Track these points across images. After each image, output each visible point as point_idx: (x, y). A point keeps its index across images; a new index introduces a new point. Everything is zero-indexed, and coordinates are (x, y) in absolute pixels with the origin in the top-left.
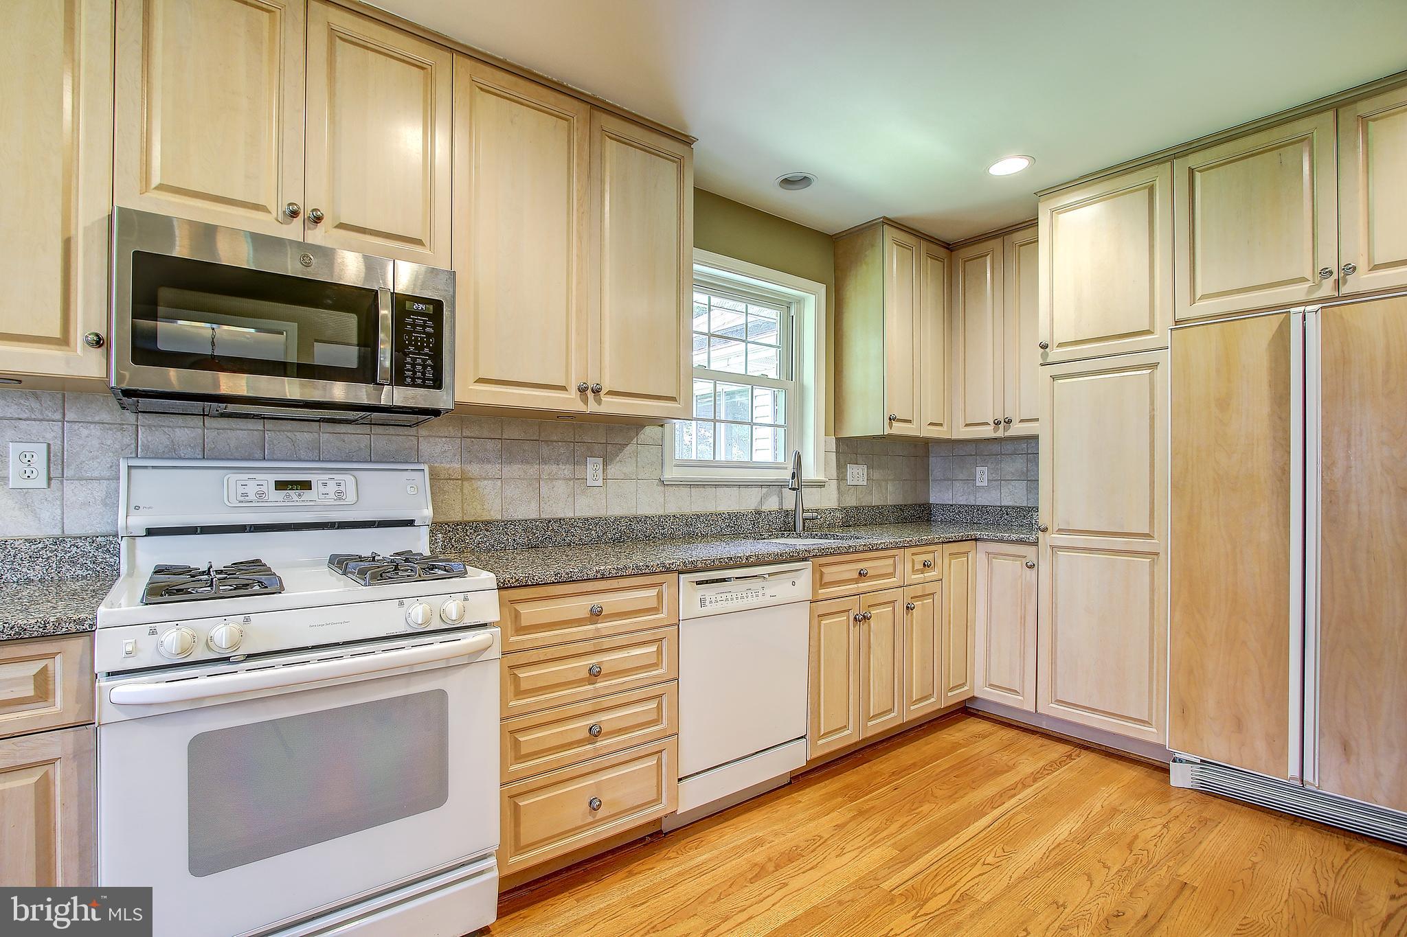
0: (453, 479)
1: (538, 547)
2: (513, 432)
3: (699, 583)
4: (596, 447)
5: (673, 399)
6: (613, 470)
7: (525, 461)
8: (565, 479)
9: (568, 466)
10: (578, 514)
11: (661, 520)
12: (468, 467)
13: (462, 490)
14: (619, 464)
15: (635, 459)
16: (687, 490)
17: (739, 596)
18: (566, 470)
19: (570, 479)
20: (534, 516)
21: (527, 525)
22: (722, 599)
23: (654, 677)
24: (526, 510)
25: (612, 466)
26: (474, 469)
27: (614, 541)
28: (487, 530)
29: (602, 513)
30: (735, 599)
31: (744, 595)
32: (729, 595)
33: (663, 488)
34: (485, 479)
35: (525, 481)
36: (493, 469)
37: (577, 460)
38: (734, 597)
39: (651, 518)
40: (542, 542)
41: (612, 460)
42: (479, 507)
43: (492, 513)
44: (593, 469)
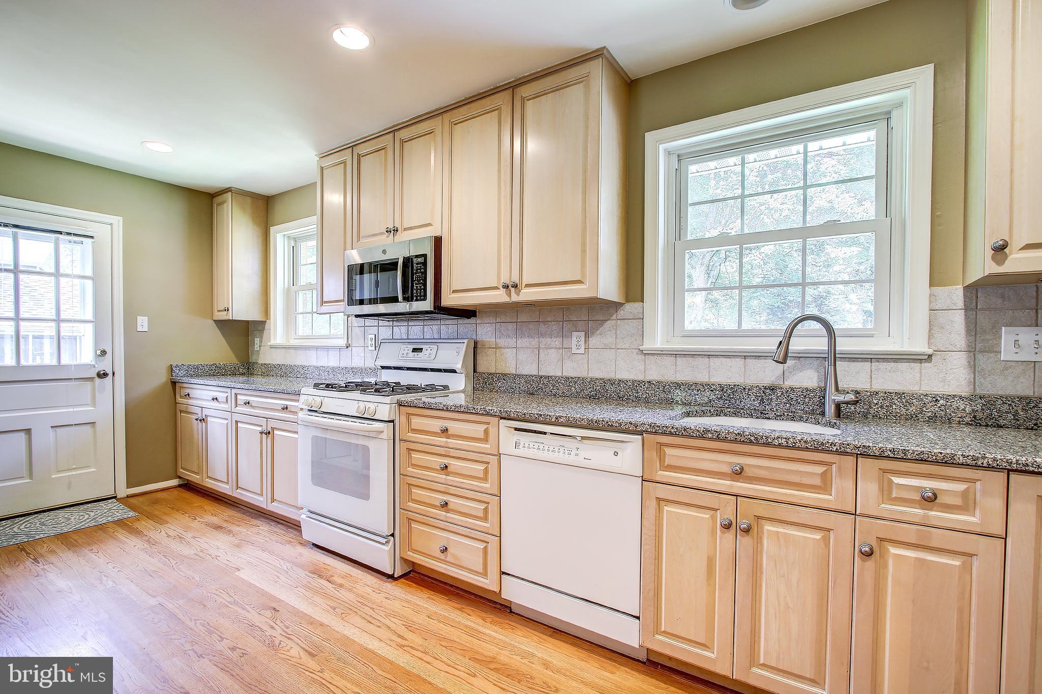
0: (492, 348)
1: (534, 394)
2: (523, 318)
3: (516, 429)
4: (580, 323)
5: (579, 282)
6: (594, 341)
7: (530, 336)
8: (556, 348)
9: (558, 339)
10: (565, 374)
11: (636, 384)
12: (498, 340)
13: (496, 354)
14: (599, 336)
15: (614, 332)
16: (672, 359)
17: (551, 448)
18: (557, 342)
19: (559, 349)
20: (535, 373)
21: (528, 378)
22: (534, 447)
23: (482, 487)
24: (529, 368)
25: (594, 338)
26: (502, 342)
27: (590, 397)
28: (504, 380)
29: (584, 374)
30: (546, 450)
31: (556, 449)
32: (541, 446)
33: (644, 357)
34: (507, 348)
35: (530, 350)
36: (511, 342)
37: (564, 335)
38: (546, 448)
39: (625, 382)
40: (536, 391)
41: (593, 333)
42: (504, 365)
43: (511, 368)
44: (576, 340)
